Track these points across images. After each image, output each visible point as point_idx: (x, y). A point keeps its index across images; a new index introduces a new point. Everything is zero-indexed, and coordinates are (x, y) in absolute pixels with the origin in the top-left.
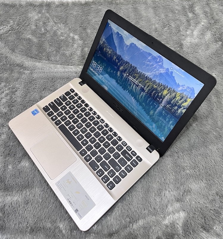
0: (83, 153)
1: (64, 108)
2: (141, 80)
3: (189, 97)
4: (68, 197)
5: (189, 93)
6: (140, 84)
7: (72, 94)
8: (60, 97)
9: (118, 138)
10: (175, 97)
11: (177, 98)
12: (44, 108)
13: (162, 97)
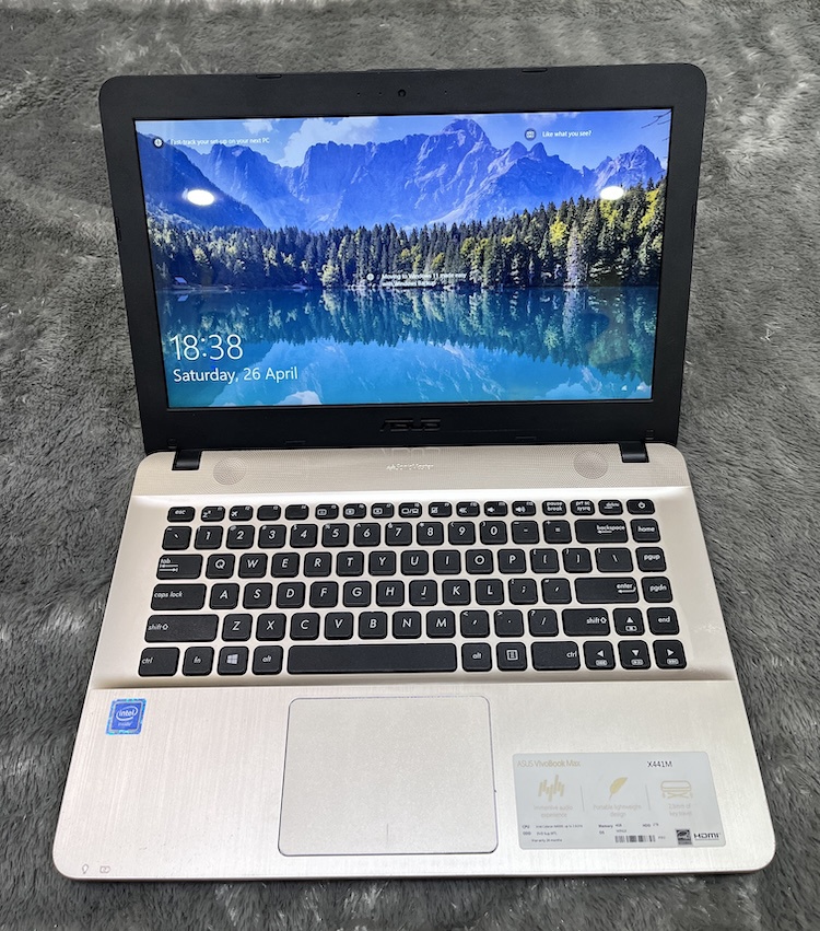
0: (478, 656)
1: (225, 595)
2: (439, 256)
3: (645, 187)
4: (612, 833)
5: (640, 171)
6: (446, 276)
7: (196, 524)
8: (160, 575)
9: (519, 509)
10: (601, 222)
11: (611, 219)
12: (143, 671)
13: (556, 258)
